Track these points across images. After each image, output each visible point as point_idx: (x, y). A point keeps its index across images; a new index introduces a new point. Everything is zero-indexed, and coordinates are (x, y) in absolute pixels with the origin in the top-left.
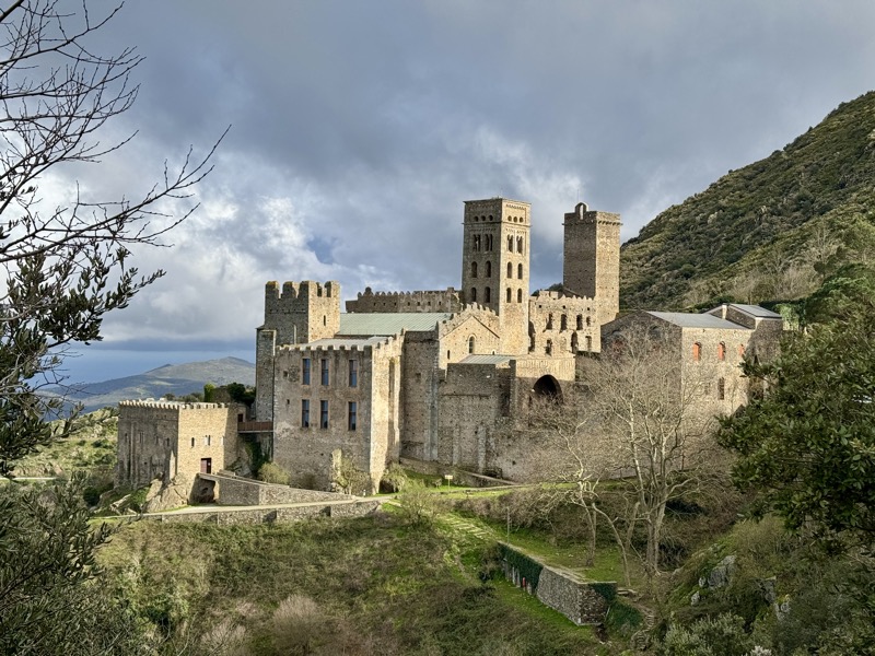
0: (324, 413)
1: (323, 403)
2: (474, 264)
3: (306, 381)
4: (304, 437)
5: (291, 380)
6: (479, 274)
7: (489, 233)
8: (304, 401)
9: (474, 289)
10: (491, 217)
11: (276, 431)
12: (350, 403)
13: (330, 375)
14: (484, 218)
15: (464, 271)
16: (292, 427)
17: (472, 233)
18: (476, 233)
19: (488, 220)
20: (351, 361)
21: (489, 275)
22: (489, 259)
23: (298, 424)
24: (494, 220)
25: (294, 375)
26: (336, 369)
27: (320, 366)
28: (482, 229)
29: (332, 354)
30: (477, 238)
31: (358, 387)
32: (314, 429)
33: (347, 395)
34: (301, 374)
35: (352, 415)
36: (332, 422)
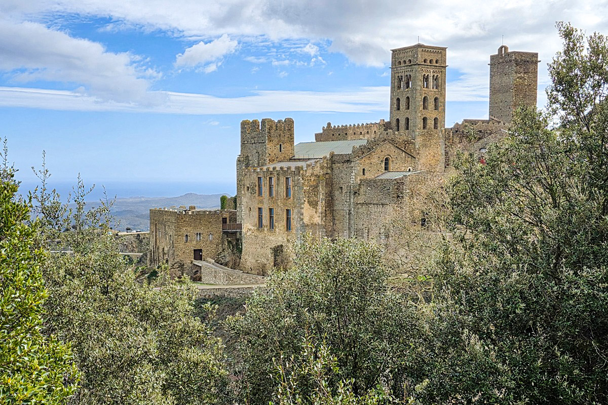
0: (271, 217)
1: (271, 210)
2: (398, 100)
3: (260, 194)
4: (261, 236)
5: (251, 193)
6: (401, 107)
7: (408, 74)
8: (259, 208)
9: (398, 120)
10: (410, 61)
11: (244, 230)
12: (288, 210)
13: (274, 189)
14: (405, 62)
15: (391, 105)
16: (253, 228)
17: (397, 75)
18: (400, 75)
19: (408, 63)
20: (287, 178)
21: (408, 108)
22: (408, 95)
23: (256, 225)
24: (412, 63)
25: (253, 189)
26: (278, 185)
27: (268, 182)
28: (403, 71)
29: (275, 173)
30: (400, 79)
31: (292, 198)
32: (266, 229)
33: (285, 205)
34: (257, 188)
35: (288, 220)
36: (276, 224)
